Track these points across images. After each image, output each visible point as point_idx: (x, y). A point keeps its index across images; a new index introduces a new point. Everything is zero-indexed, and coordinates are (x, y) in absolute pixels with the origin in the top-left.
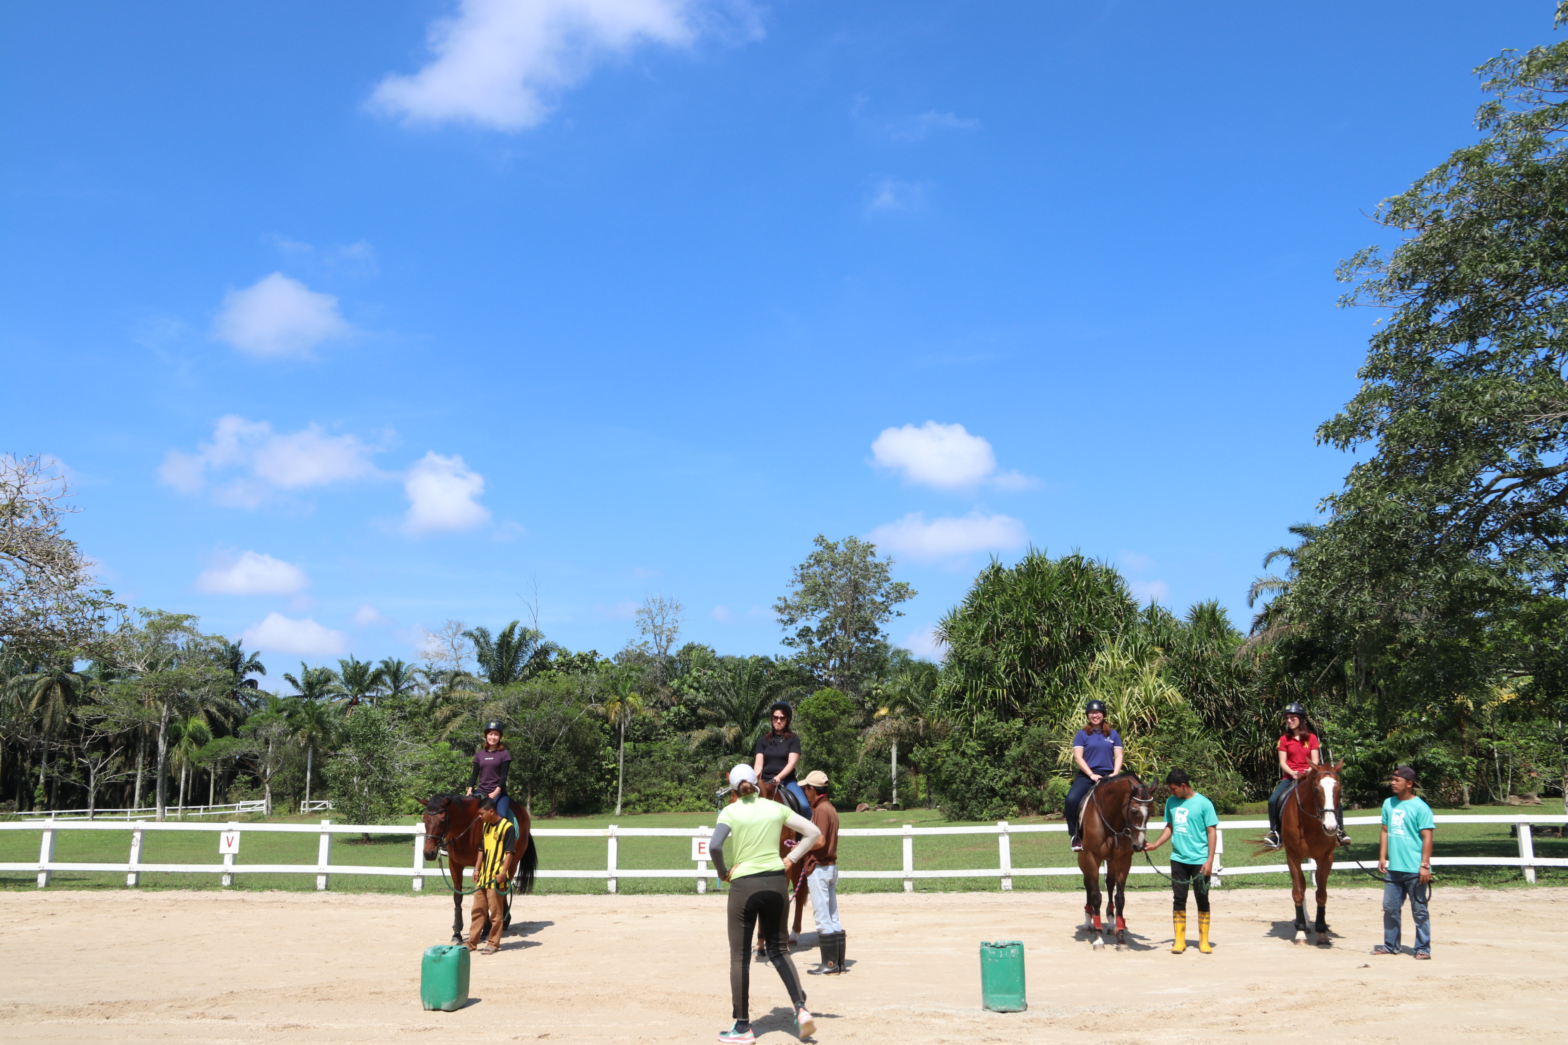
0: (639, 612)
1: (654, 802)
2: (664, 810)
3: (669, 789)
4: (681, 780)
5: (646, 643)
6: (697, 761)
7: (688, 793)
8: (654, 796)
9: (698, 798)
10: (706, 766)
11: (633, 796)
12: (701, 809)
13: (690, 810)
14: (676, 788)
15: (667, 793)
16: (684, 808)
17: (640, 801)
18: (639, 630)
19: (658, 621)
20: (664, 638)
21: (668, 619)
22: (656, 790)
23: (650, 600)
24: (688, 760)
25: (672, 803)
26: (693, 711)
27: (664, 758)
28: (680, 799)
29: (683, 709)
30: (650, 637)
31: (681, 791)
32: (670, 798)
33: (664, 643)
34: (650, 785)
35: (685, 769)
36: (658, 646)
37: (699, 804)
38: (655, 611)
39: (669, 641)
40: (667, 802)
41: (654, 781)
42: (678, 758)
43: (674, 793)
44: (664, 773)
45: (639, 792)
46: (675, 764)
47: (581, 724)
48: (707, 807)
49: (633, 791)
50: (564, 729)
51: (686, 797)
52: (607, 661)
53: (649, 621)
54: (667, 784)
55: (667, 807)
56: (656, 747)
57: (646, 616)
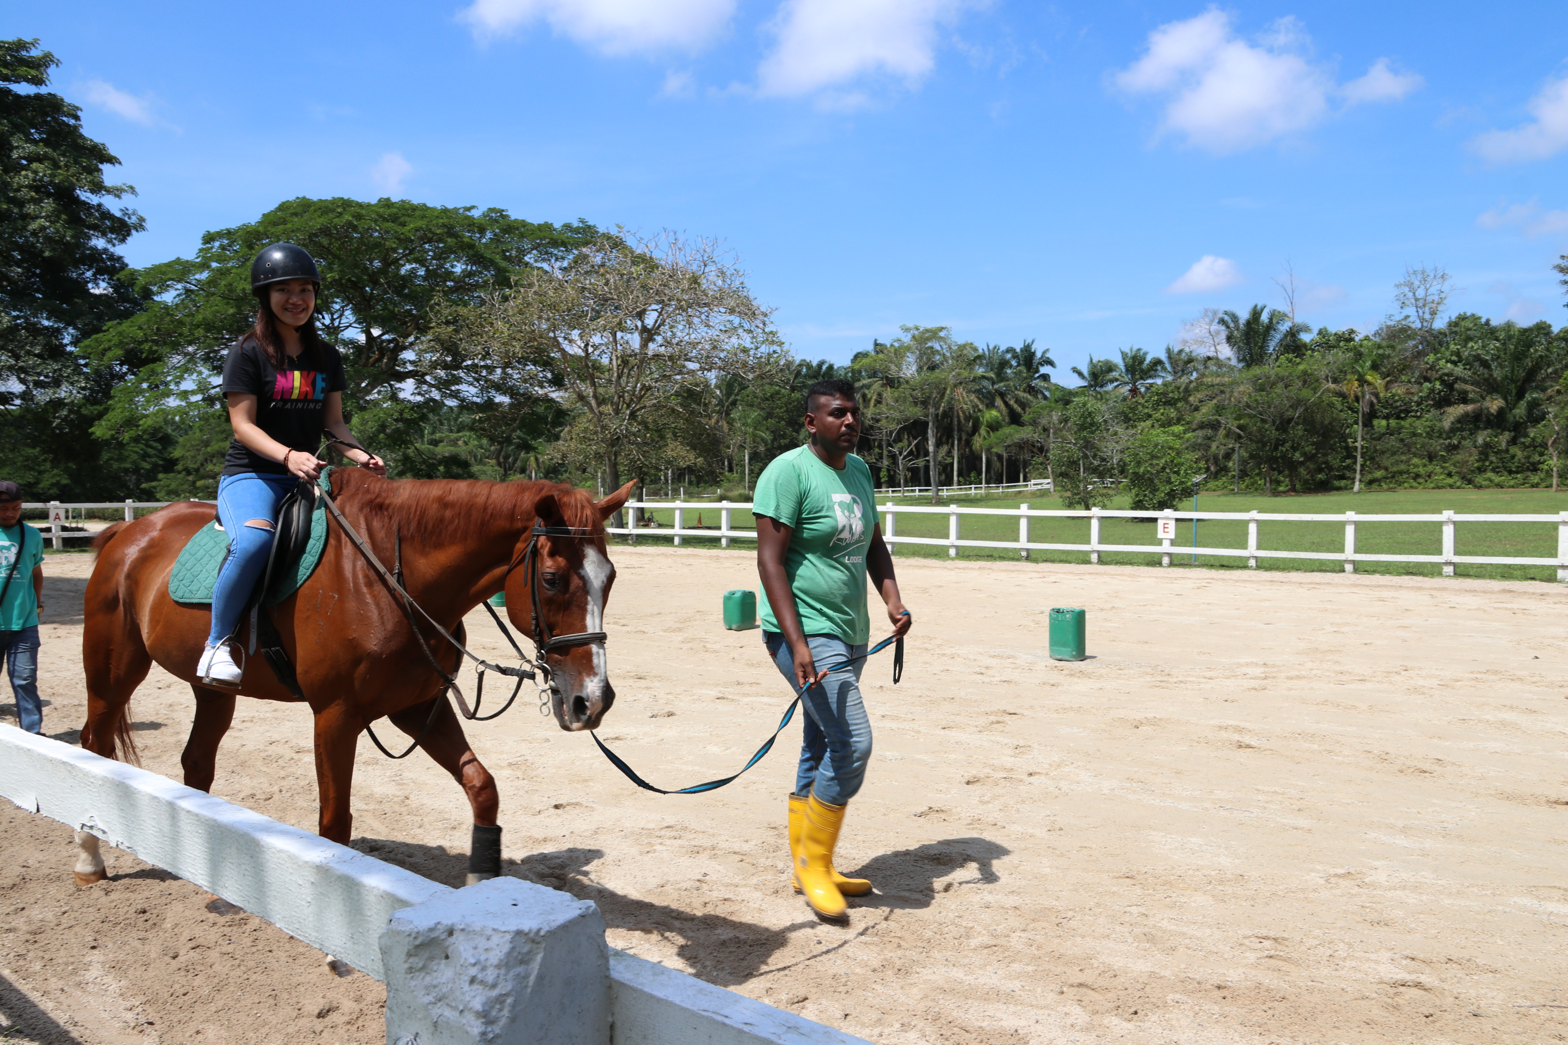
0: (1398, 286)
1: (1401, 479)
2: (1412, 487)
3: (1416, 466)
4: (1431, 457)
5: (1407, 317)
6: (1450, 438)
7: (1438, 469)
8: (1401, 473)
9: (1450, 475)
10: (1460, 442)
11: (1379, 474)
12: (1451, 486)
13: (1438, 488)
14: (1425, 466)
15: (1415, 470)
16: (1432, 485)
17: (1387, 478)
18: (1397, 305)
19: (1420, 293)
20: (1427, 309)
21: (1432, 290)
22: (1403, 467)
23: (1411, 271)
24: (1440, 437)
25: (1421, 480)
26: (1450, 386)
27: (1414, 434)
28: (1429, 476)
29: (1438, 385)
30: (1411, 311)
31: (1430, 468)
32: (1417, 476)
33: (1427, 316)
34: (1397, 463)
35: (1437, 445)
36: (1422, 320)
37: (1450, 481)
38: (1417, 283)
39: (1433, 313)
40: (1415, 479)
41: (1404, 458)
42: (1429, 435)
43: (1421, 470)
44: (1413, 450)
45: (1386, 469)
46: (1427, 440)
47: (1318, 404)
48: (1458, 484)
49: (1379, 468)
50: (1300, 410)
51: (1436, 474)
52: (1367, 338)
53: (1410, 295)
54: (1415, 460)
55: (1415, 484)
56: (1405, 423)
57: (1406, 289)
